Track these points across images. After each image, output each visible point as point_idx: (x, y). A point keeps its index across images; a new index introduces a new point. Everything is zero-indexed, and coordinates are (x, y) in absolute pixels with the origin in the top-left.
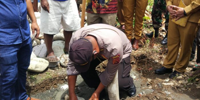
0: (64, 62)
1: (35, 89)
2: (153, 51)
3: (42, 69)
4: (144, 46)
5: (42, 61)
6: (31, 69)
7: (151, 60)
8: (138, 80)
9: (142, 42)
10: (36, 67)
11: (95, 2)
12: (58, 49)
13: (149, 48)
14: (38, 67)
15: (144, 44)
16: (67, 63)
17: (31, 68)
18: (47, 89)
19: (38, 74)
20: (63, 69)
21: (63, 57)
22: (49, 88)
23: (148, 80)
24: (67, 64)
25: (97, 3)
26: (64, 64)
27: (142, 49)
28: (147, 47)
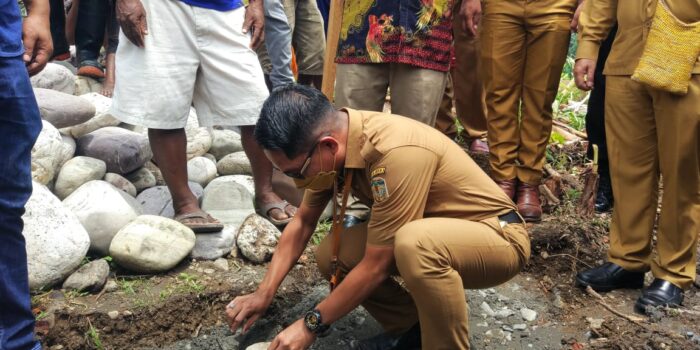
0: (252, 240)
1: (133, 329)
2: (594, 225)
3: (167, 259)
4: (561, 209)
5: (171, 228)
6: (127, 253)
7: (590, 256)
8: (546, 325)
9: (549, 191)
10: (145, 248)
11: (382, 22)
12: (233, 196)
13: (579, 215)
14: (153, 249)
15: (557, 200)
16: (264, 244)
17: (124, 248)
18: (179, 338)
19: (148, 278)
20: (249, 267)
21: (253, 224)
22: (187, 330)
23: (588, 323)
24: (262, 249)
25: (389, 26)
26: (252, 250)
27: (554, 217)
28: (569, 212)
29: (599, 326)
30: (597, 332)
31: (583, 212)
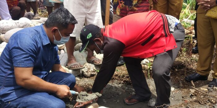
0: (86, 71)
2: (192, 60)
4: (181, 55)
7: (191, 70)
8: (177, 92)
11: (121, 3)
12: (80, 57)
13: (187, 57)
15: (180, 52)
16: (90, 72)
20: (86, 79)
21: (86, 66)
23: (190, 91)
24: (90, 73)
26: (86, 74)
27: (179, 58)
28: (184, 56)
29: (194, 92)
30: (192, 94)
31: (188, 56)
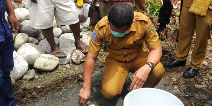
0: (76, 58)
1: (45, 90)
2: (176, 45)
3: (52, 68)
4: (166, 40)
5: (52, 58)
6: (40, 67)
9: (163, 34)
10: (45, 65)
12: (69, 43)
13: (171, 41)
14: (47, 65)
15: (165, 37)
16: (79, 59)
17: (39, 66)
18: (58, 91)
19: (47, 73)
20: (75, 66)
21: (75, 53)
22: (60, 89)
23: (172, 79)
24: (79, 61)
26: (76, 61)
27: (164, 42)
28: (168, 40)
29: (175, 81)
30: (174, 83)
31: (173, 40)
